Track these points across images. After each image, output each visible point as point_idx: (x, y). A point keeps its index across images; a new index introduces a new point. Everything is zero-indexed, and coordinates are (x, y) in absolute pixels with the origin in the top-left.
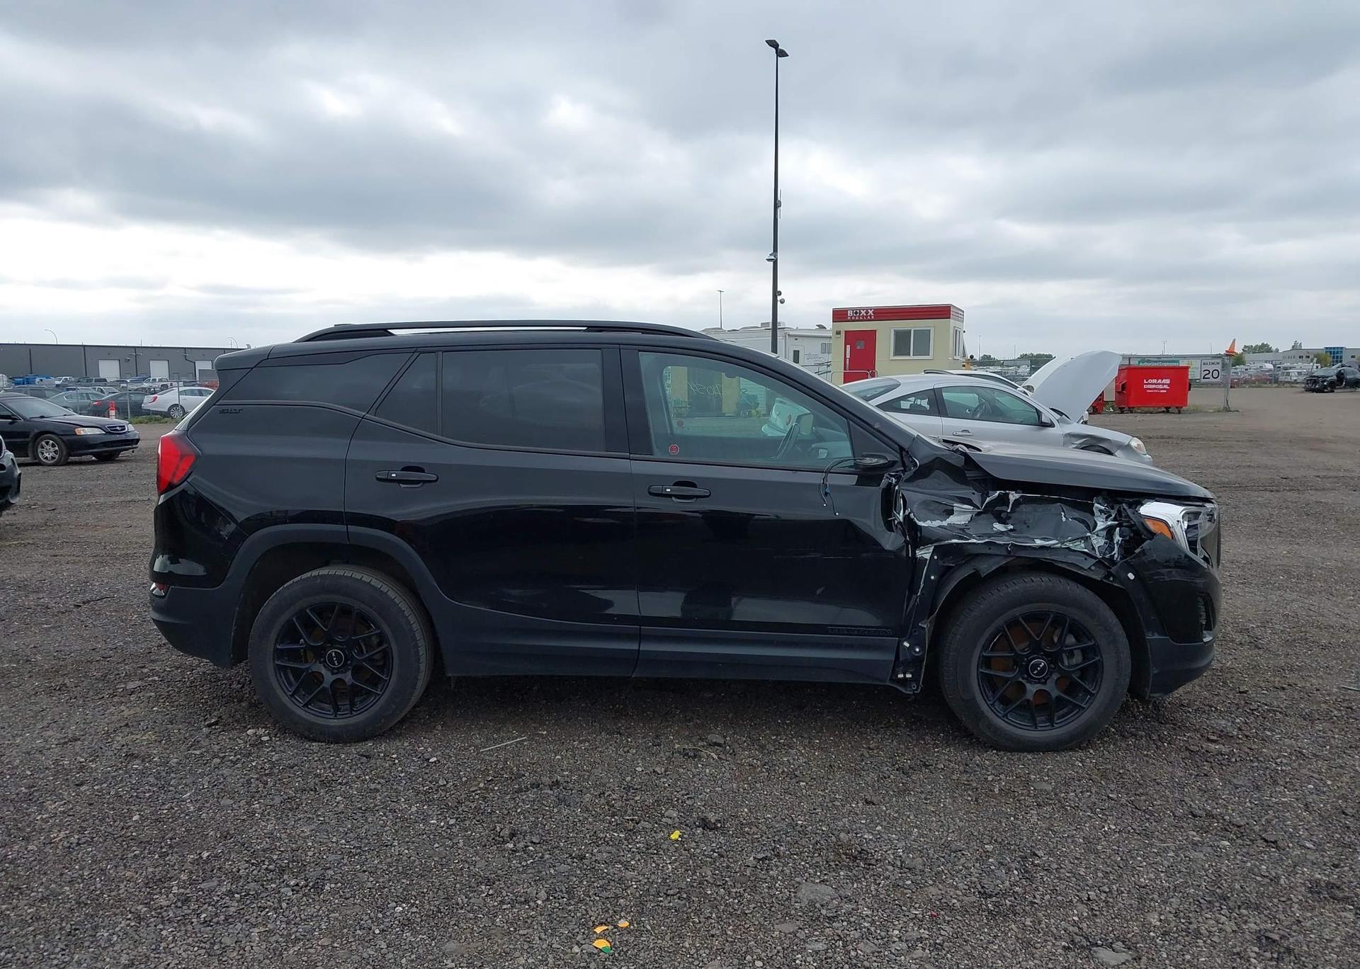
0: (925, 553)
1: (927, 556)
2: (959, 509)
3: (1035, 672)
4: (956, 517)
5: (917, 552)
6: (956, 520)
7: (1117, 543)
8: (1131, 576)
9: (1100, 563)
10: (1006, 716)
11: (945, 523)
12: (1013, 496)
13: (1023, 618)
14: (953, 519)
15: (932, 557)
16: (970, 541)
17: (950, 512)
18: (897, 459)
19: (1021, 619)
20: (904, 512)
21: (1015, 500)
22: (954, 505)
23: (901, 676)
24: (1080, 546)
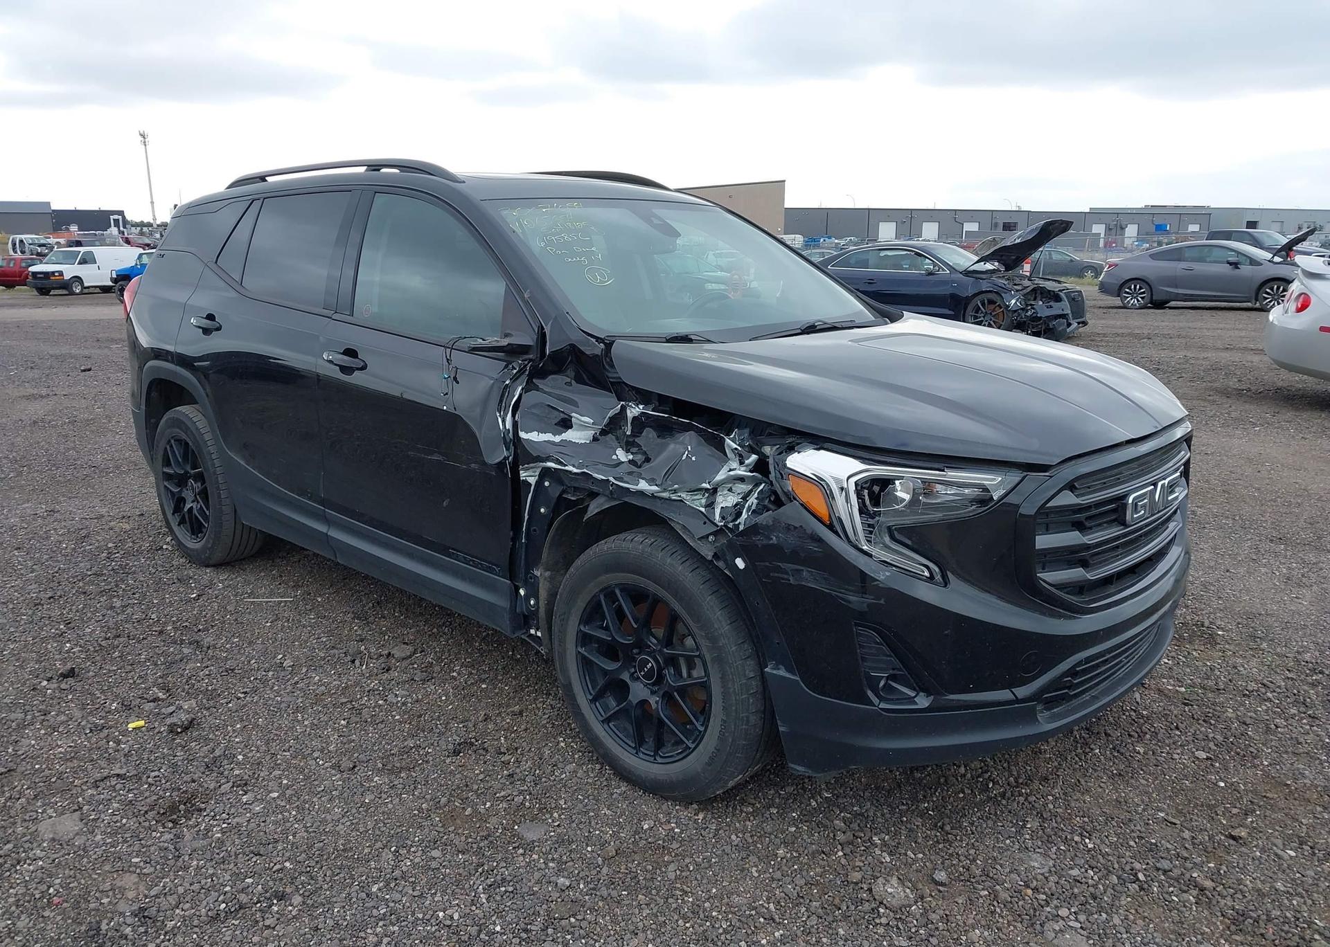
0: (529, 476)
1: (532, 480)
2: (578, 422)
3: (642, 673)
4: (575, 432)
5: (521, 472)
6: (575, 437)
7: (750, 507)
8: (740, 563)
9: (719, 532)
10: (607, 721)
11: (557, 439)
12: (634, 411)
13: (621, 591)
14: (571, 435)
15: (539, 483)
16: (566, 468)
17: (566, 424)
18: (531, 344)
19: (618, 592)
20: (513, 415)
21: (634, 418)
22: (573, 414)
23: (532, 632)
24: (699, 502)
